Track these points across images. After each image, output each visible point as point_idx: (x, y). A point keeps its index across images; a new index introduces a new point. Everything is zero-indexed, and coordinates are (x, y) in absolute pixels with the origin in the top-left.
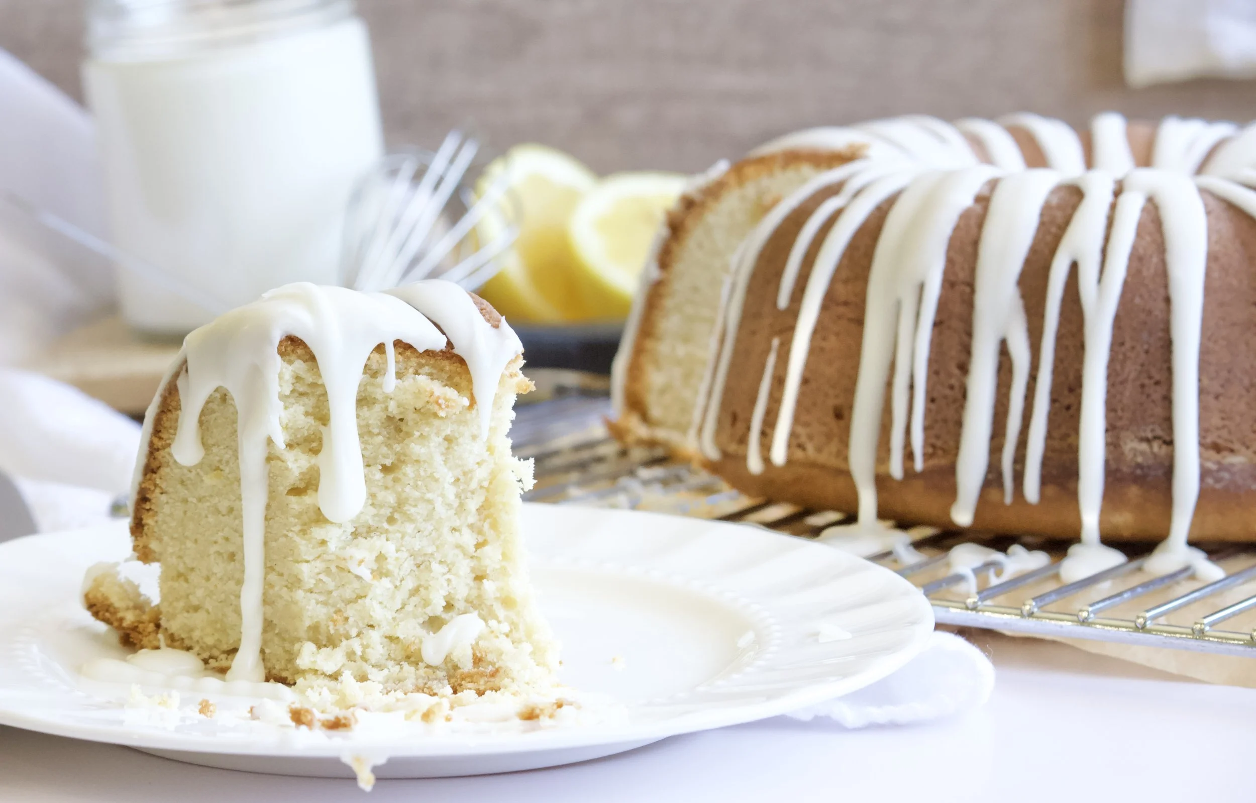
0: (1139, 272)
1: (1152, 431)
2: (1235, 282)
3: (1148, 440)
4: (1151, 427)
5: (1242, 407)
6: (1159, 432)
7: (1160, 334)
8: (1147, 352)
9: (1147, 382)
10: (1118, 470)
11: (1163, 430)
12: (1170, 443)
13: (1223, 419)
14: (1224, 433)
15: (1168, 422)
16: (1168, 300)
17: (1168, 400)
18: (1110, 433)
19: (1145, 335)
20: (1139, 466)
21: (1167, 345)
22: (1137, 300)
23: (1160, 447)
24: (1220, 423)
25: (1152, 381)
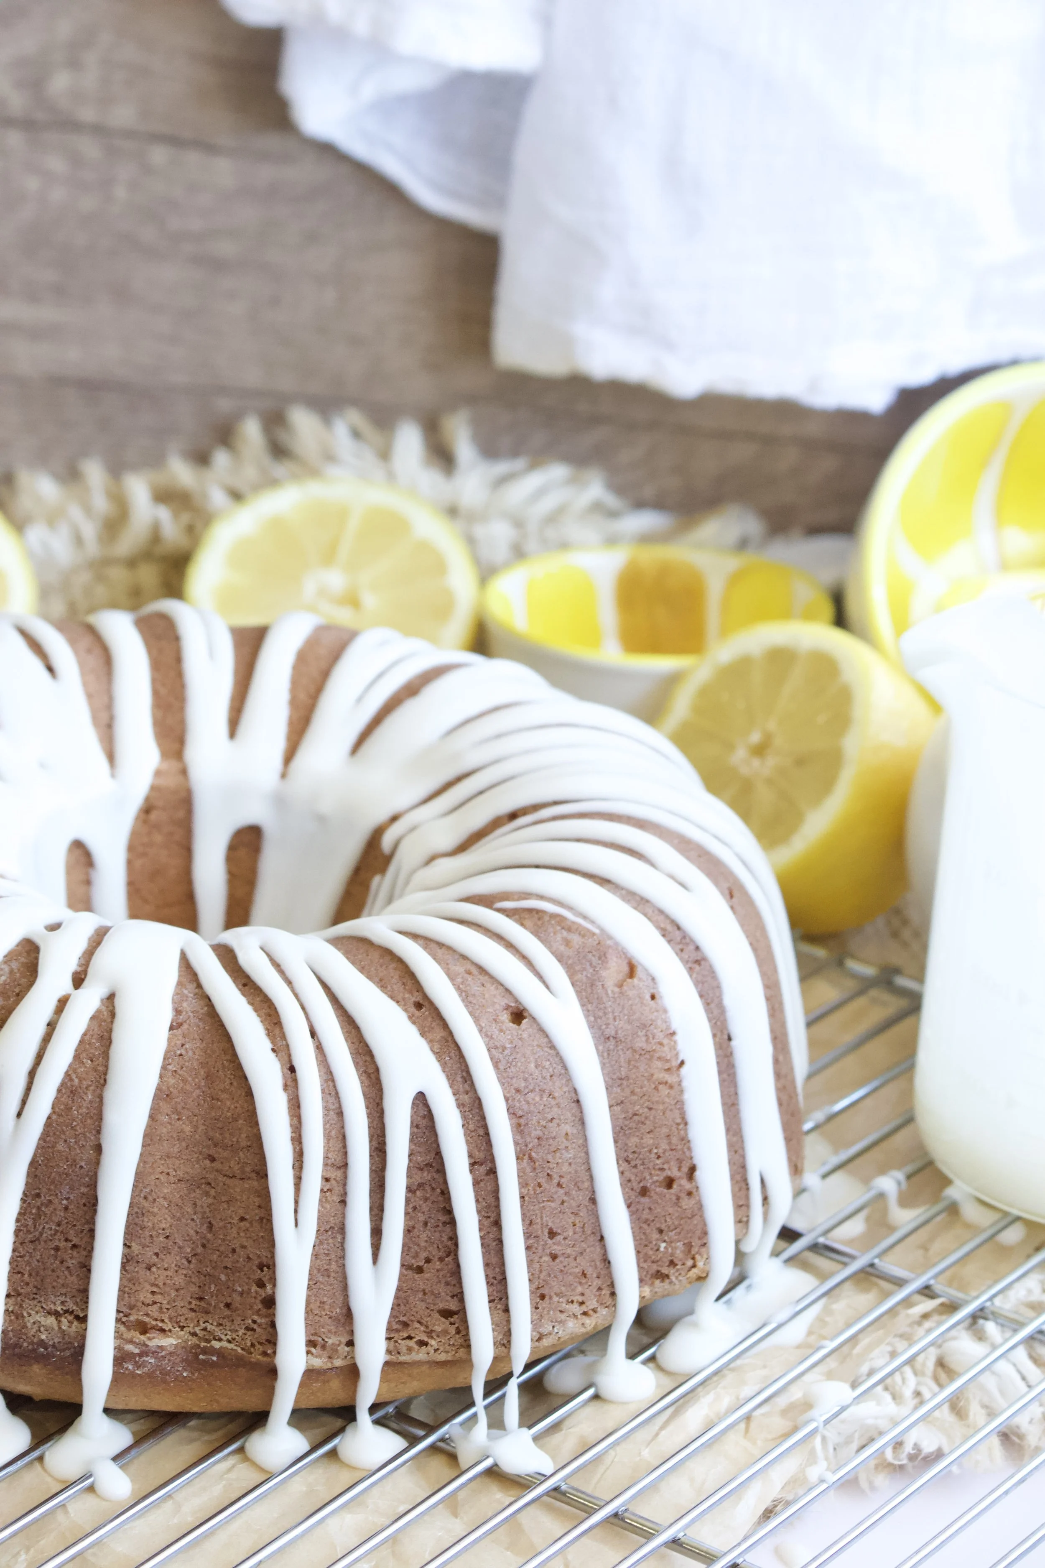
0: (69, 1109)
1: (63, 1303)
2: (188, 1129)
3: (57, 1314)
4: (63, 1298)
5: (179, 1280)
6: (71, 1306)
7: (83, 1190)
8: (66, 1208)
9: (62, 1244)
10: (16, 1345)
11: (76, 1304)
12: (83, 1319)
13: (153, 1293)
14: (154, 1310)
15: (83, 1294)
16: (98, 1149)
17: (86, 1269)
18: (12, 1301)
19: (65, 1189)
20: (42, 1343)
21: (91, 1204)
22: (61, 1146)
23: (70, 1322)
24: (150, 1298)
25: (70, 1244)
